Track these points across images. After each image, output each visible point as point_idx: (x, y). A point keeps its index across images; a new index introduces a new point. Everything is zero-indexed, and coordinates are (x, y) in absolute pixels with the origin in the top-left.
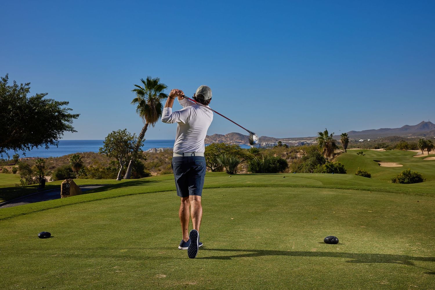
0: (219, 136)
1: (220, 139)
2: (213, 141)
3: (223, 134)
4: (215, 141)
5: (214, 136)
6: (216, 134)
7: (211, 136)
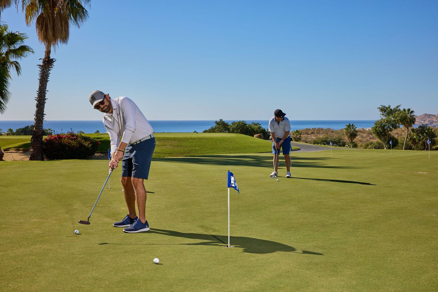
0: (429, 116)
1: (430, 119)
2: (422, 121)
3: (433, 114)
4: (424, 121)
5: (423, 116)
6: (426, 114)
7: (419, 116)
